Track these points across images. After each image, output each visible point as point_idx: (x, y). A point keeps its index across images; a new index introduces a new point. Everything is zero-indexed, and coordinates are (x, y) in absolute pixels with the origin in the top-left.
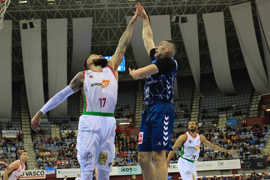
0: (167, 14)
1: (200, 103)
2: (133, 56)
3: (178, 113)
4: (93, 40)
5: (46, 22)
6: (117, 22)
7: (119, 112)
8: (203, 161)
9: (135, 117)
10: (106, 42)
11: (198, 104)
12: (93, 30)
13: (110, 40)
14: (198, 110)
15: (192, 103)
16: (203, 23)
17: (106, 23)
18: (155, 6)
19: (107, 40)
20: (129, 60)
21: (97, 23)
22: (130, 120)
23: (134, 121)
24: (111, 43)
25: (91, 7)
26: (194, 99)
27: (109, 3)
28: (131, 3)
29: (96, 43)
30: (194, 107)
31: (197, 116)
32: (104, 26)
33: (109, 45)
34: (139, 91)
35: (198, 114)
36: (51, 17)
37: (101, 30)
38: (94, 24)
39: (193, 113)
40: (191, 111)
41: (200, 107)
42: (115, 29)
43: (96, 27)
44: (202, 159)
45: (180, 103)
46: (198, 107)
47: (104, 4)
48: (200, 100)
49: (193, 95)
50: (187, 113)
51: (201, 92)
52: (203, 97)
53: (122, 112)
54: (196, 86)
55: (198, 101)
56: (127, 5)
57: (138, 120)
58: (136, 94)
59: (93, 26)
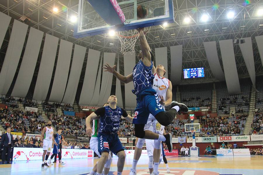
0: (230, 39)
1: (256, 95)
2: (209, 67)
3: (241, 103)
4: (183, 59)
5: (154, 50)
6: (198, 46)
7: (201, 103)
8: (259, 134)
9: (212, 105)
10: (191, 59)
11: (255, 96)
12: (183, 52)
13: (194, 58)
14: (255, 100)
15: (250, 96)
16: (256, 43)
17: (191, 47)
18: (222, 34)
19: (192, 58)
20: (206, 69)
21: (185, 48)
22: (209, 108)
23: (211, 109)
24: (194, 60)
25: (181, 39)
26: (252, 93)
27: (192, 35)
28: (206, 34)
29: (185, 60)
30: (251, 99)
31: (254, 104)
32: (190, 49)
33: (193, 61)
34: (214, 89)
35: (255, 103)
36: (157, 47)
37: (188, 52)
38: (183, 49)
39: (251, 103)
40: (250, 101)
41: (256, 98)
42: (197, 51)
43: (185, 51)
44: (258, 133)
45: (242, 96)
46: (254, 98)
47: (189, 36)
48: (256, 94)
49: (251, 91)
50: (247, 103)
51: (256, 88)
52: (258, 91)
53: (203, 103)
54: (253, 85)
55: (255, 95)
56: (204, 35)
57: (214, 108)
58: (212, 91)
59: (183, 50)
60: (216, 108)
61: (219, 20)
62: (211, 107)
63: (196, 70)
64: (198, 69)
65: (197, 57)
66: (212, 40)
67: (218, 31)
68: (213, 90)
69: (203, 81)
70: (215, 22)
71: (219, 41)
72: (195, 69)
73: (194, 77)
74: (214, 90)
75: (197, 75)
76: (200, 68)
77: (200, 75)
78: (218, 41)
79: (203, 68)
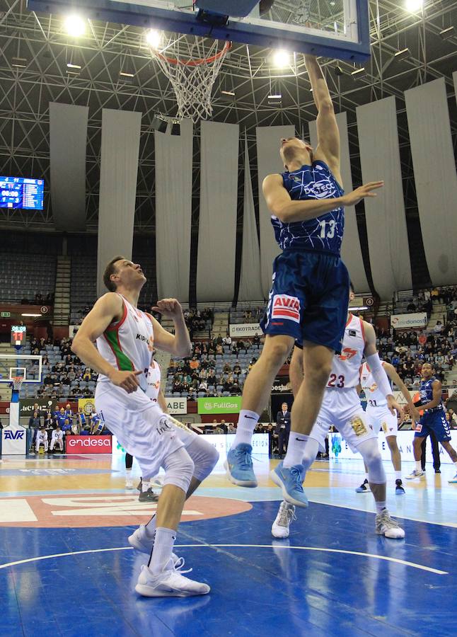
60: (68, 311)
61: (115, 45)
62: (52, 309)
63: (20, 185)
64: (26, 181)
65: (26, 145)
66: (81, 102)
67: (104, 77)
68: (59, 257)
69: (31, 225)
70: (101, 48)
71: (103, 110)
72: (16, 180)
73: (10, 205)
74: (63, 257)
75: (21, 201)
76: (33, 181)
77: (30, 203)
78: (101, 110)
79: (40, 182)
